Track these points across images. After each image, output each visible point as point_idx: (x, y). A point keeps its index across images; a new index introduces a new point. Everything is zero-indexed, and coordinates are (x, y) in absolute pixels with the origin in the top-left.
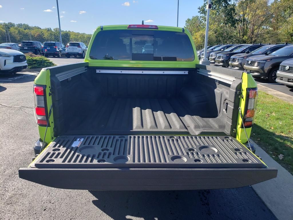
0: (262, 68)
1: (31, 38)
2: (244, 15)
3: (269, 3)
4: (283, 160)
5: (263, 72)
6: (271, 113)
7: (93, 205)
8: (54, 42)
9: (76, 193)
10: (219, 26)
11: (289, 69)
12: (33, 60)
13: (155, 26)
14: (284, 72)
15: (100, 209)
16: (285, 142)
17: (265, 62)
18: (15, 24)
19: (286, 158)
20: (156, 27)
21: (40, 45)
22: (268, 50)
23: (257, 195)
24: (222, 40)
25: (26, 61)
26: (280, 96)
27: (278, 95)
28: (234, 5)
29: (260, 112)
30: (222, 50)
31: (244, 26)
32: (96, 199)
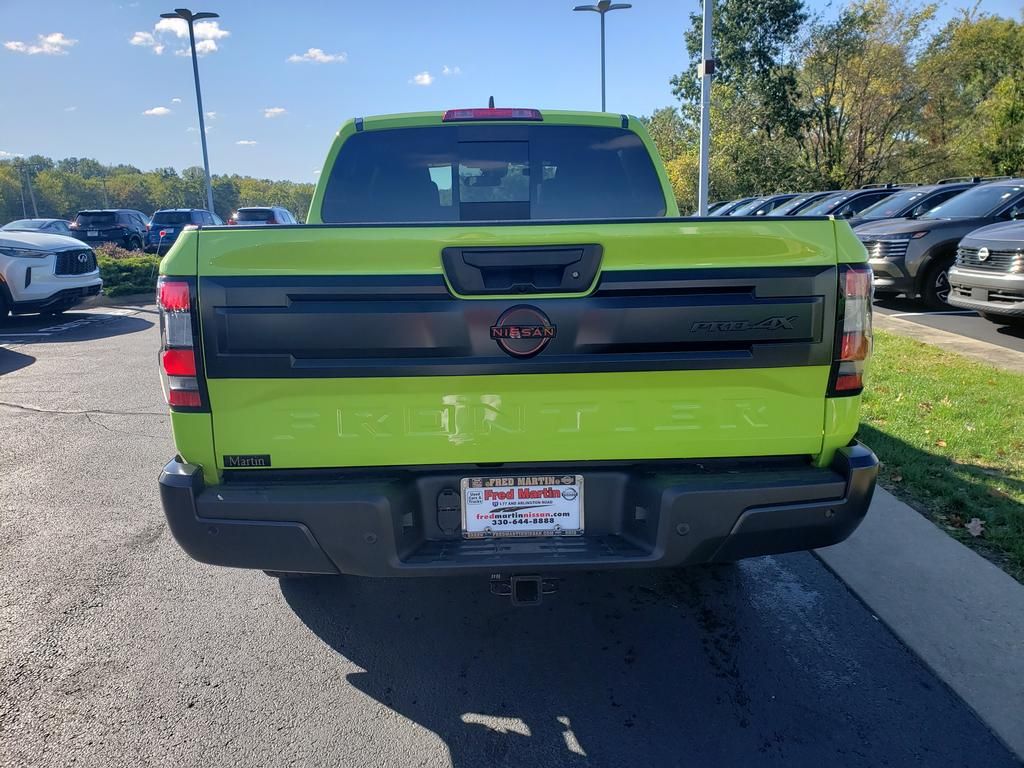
0: (900, 263)
1: (106, 203)
2: (827, 96)
3: (910, 53)
4: (982, 536)
5: (902, 275)
6: (937, 400)
7: (351, 687)
8: (188, 210)
9: (292, 655)
10: (744, 137)
11: (989, 259)
12: (119, 267)
13: (532, 110)
14: (973, 268)
15: (376, 698)
16: (987, 483)
17: (907, 240)
18: (55, 160)
19: (993, 531)
20: (536, 115)
21: (141, 222)
22: (915, 203)
23: (901, 642)
24: (759, 182)
25: (97, 271)
26: (965, 350)
27: (958, 347)
28: (792, 67)
29: (898, 400)
30: (760, 212)
31: (830, 134)
32: (356, 669)
